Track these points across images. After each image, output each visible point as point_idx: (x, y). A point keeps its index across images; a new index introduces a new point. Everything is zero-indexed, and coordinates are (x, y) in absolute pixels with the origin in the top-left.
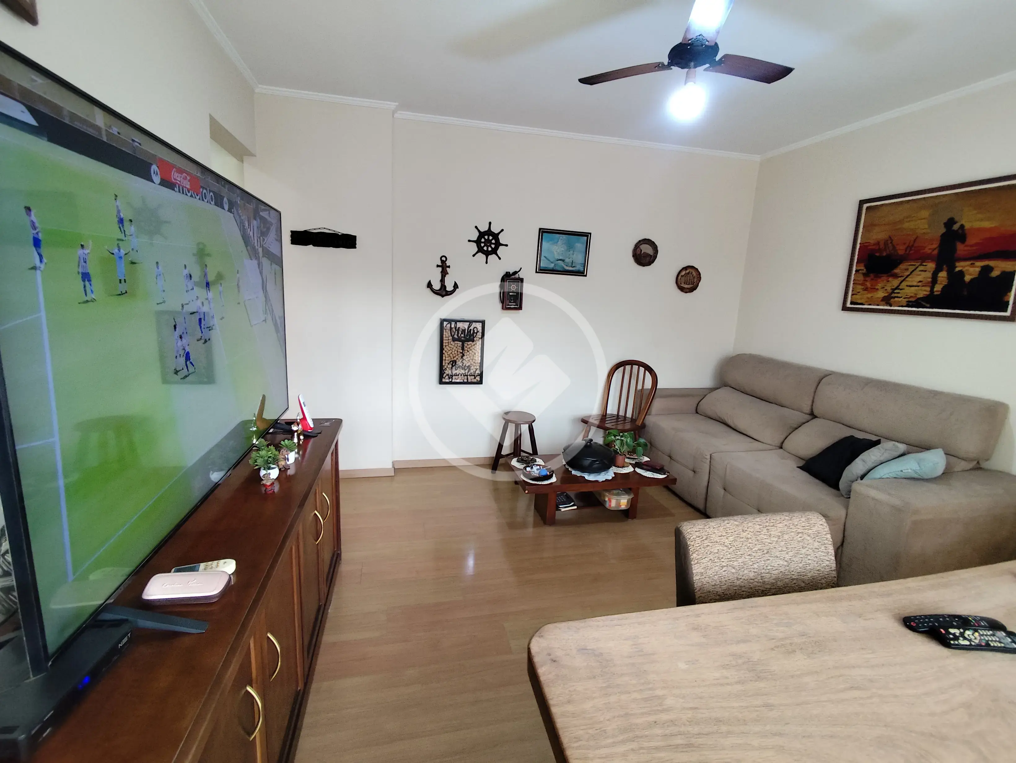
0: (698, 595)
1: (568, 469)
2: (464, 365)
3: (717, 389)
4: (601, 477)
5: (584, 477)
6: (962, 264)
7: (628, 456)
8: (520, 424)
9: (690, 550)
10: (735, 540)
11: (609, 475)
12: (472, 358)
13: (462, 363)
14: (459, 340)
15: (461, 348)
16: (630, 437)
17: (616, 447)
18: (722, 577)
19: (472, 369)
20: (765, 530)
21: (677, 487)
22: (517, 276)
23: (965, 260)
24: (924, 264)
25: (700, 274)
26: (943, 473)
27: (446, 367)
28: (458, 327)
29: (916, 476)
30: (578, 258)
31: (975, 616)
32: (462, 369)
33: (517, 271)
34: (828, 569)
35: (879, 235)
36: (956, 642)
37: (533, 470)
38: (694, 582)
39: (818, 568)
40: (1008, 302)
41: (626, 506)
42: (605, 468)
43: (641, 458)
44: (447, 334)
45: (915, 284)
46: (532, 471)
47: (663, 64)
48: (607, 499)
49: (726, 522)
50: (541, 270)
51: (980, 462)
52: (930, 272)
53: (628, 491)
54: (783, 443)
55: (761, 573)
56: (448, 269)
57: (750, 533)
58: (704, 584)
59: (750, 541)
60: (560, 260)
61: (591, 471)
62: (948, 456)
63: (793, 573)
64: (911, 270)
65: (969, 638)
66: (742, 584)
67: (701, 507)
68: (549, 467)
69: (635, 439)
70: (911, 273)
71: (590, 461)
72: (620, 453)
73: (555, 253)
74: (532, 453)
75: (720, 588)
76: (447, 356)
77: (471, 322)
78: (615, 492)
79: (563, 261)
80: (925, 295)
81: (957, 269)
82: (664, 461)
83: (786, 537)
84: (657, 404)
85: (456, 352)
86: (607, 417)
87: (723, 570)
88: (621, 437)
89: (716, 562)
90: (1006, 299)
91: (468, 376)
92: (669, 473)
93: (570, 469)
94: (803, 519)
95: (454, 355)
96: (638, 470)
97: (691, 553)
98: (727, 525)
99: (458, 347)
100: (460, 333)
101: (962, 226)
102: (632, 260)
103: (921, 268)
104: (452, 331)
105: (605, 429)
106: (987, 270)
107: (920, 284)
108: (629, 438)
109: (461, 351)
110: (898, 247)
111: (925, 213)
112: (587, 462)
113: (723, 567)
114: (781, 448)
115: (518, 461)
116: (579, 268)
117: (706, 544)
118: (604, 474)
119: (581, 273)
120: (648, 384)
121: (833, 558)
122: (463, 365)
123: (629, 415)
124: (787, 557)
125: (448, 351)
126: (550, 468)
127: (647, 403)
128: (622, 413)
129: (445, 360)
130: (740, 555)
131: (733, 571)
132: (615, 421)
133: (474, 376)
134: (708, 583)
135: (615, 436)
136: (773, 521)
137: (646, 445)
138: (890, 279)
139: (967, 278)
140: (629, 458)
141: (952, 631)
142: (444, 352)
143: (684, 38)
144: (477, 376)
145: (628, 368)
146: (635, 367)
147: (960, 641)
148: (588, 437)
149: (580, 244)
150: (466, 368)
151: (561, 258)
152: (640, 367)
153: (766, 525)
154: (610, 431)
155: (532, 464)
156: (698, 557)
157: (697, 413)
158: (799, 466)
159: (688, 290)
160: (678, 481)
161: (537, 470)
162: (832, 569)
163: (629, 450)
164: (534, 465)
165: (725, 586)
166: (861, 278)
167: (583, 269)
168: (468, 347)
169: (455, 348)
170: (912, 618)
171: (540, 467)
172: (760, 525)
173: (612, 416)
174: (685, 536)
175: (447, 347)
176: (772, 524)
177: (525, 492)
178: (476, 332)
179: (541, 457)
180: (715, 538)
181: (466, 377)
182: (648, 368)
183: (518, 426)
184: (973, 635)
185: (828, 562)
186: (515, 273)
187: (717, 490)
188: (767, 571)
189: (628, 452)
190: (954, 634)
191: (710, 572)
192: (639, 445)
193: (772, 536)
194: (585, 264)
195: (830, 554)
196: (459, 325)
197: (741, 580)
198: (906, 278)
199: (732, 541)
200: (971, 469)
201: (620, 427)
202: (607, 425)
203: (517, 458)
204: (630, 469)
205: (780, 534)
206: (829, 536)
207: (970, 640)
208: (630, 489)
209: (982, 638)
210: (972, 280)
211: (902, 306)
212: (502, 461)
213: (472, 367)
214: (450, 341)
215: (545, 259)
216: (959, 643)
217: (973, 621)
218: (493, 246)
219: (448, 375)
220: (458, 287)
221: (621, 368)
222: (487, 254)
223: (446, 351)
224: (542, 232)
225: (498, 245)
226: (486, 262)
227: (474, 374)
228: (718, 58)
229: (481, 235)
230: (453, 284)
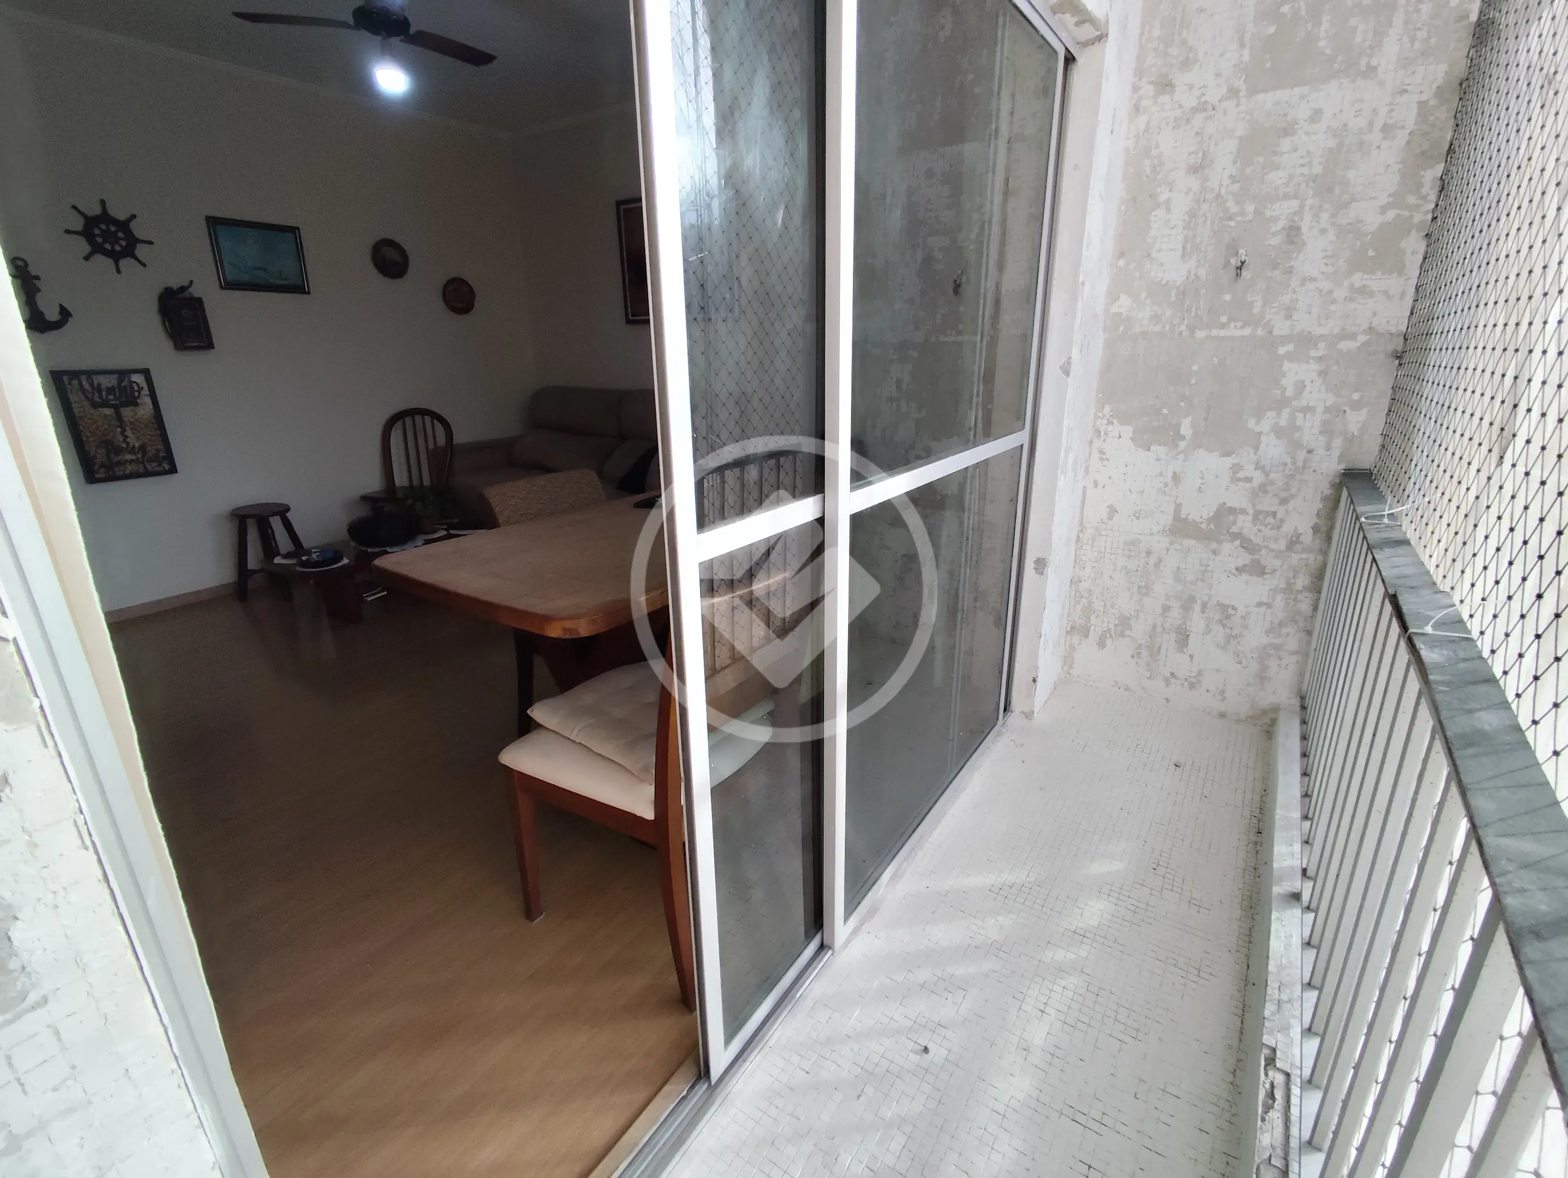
1: (361, 549)
2: (131, 445)
3: (530, 432)
4: (409, 546)
8: (266, 521)
11: (417, 543)
12: (142, 433)
13: (126, 442)
14: (105, 404)
15: (115, 418)
17: (420, 512)
19: (150, 451)
22: (188, 294)
25: (472, 289)
27: (93, 453)
28: (96, 383)
30: (289, 265)
32: (130, 453)
33: (186, 285)
42: (410, 536)
44: (75, 397)
47: (348, 24)
50: (229, 285)
56: (36, 282)
60: (260, 269)
68: (334, 548)
72: (425, 517)
73: (247, 258)
76: (89, 434)
77: (122, 373)
79: (264, 270)
84: (459, 463)
85: (107, 426)
86: (396, 490)
91: (147, 464)
93: (364, 548)
95: (106, 432)
99: (110, 418)
100: (104, 394)
102: (374, 270)
104: (86, 391)
109: (117, 423)
116: (294, 281)
119: (299, 288)
120: (441, 440)
122: (128, 446)
123: (427, 481)
125: (87, 425)
127: (446, 463)
128: (416, 482)
129: (88, 442)
133: (158, 462)
142: (81, 428)
144: (162, 461)
145: (408, 421)
146: (418, 418)
149: (285, 244)
150: (136, 450)
151: (258, 266)
152: (425, 417)
157: (511, 464)
159: (462, 312)
164: (312, 552)
166: (634, 288)
167: (301, 283)
168: (130, 415)
169: (101, 420)
173: (403, 488)
175: (85, 419)
178: (136, 389)
181: (141, 466)
182: (436, 417)
183: (264, 523)
186: (183, 289)
194: (302, 273)
196: (97, 379)
204: (443, 533)
212: (251, 581)
213: (149, 448)
214: (86, 408)
215: (230, 267)
218: (124, 243)
219: (103, 465)
220: (70, 315)
221: (399, 424)
222: (116, 257)
223: (84, 427)
224: (213, 222)
225: (133, 241)
226: (119, 271)
227: (155, 459)
228: (412, 31)
229: (91, 222)
230: (58, 309)
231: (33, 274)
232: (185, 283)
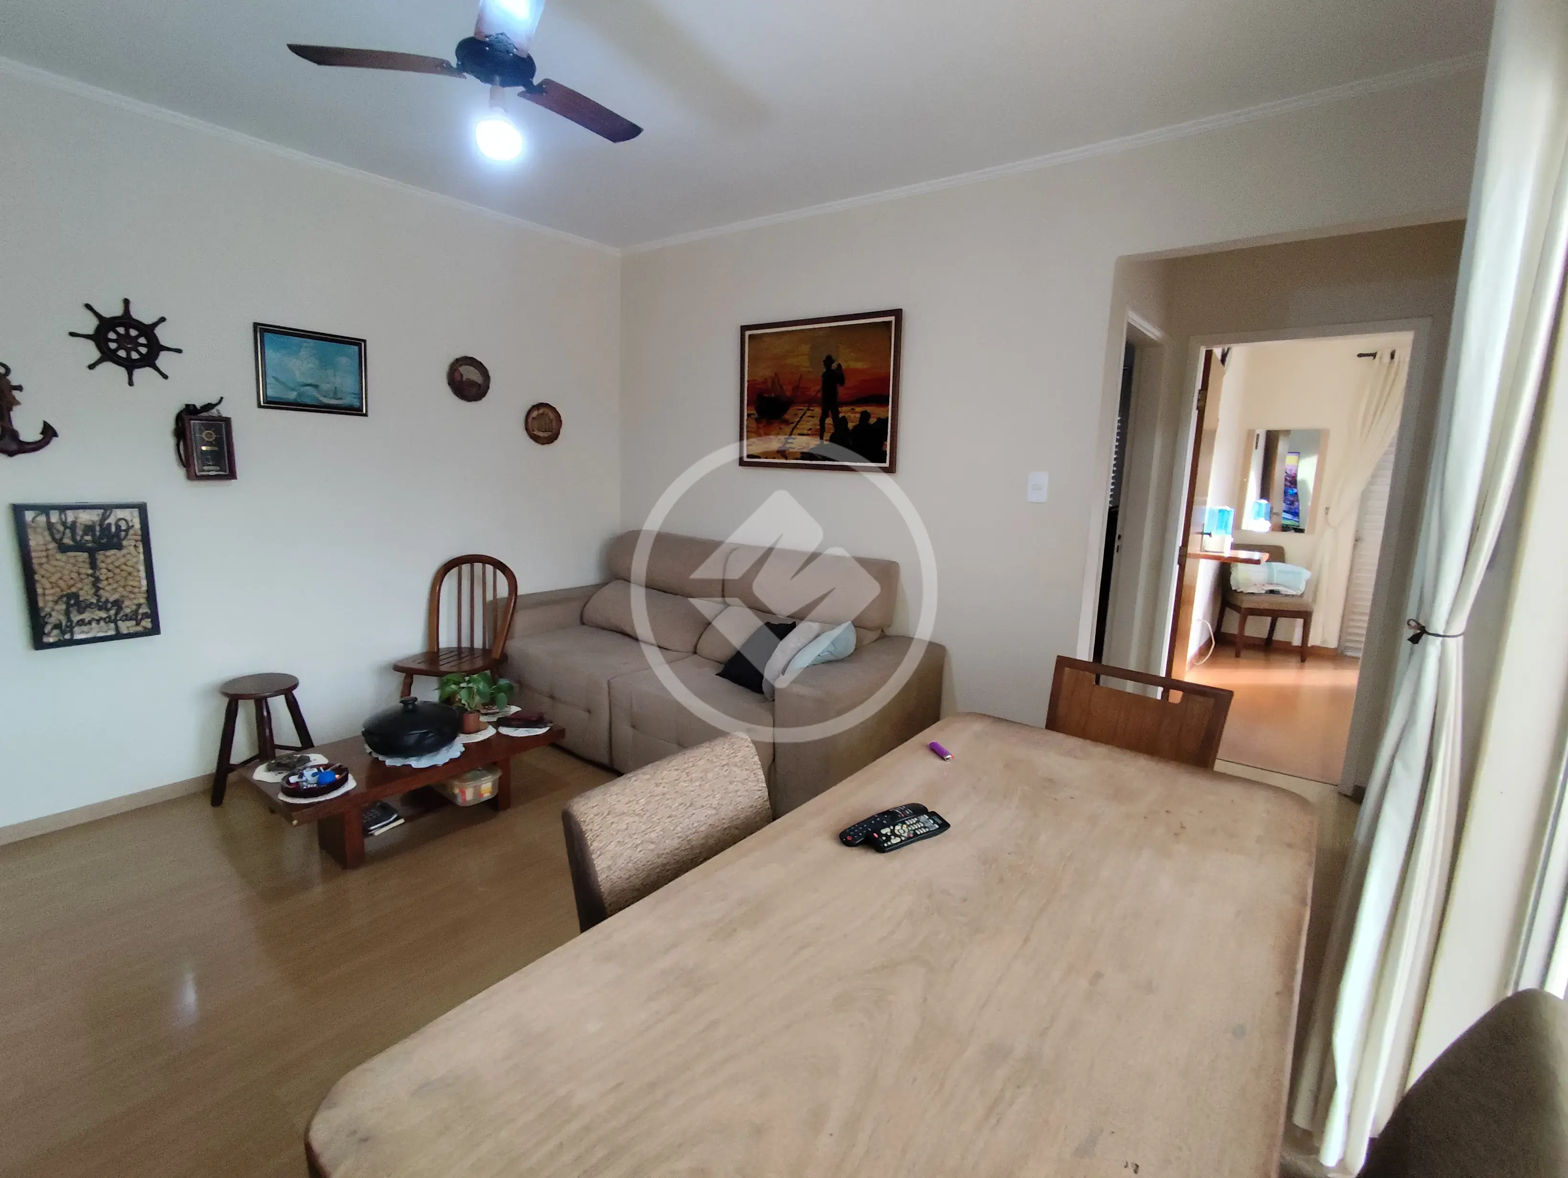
0: (608, 899)
1: (378, 758)
2: (103, 600)
3: (607, 584)
4: (442, 757)
5: (411, 765)
6: (844, 409)
7: (483, 711)
8: (265, 698)
9: (588, 838)
10: (648, 803)
11: (455, 750)
12: (122, 583)
13: (97, 596)
14: (79, 547)
15: (88, 566)
16: (483, 680)
17: (463, 702)
18: (639, 862)
19: (127, 607)
20: (684, 775)
21: (569, 741)
22: (214, 413)
23: (847, 404)
24: (811, 408)
25: (559, 416)
26: (855, 649)
27: (48, 610)
28: (69, 520)
29: (832, 658)
30: (347, 383)
31: (901, 807)
32: (99, 610)
33: (214, 402)
34: (761, 801)
35: (765, 372)
36: (889, 843)
37: (304, 779)
38: (600, 883)
39: (750, 804)
40: (886, 451)
41: (492, 793)
42: (447, 740)
43: (506, 709)
44: (37, 541)
45: (805, 432)
46: (303, 782)
47: (449, 64)
48: (457, 791)
49: (633, 779)
50: (270, 403)
51: (885, 630)
52: (817, 417)
53: (490, 767)
54: (696, 647)
55: (687, 836)
56: (16, 393)
57: (666, 785)
58: (614, 882)
59: (667, 796)
61: (420, 750)
62: (858, 629)
63: (724, 821)
64: (800, 415)
65: (899, 834)
66: (665, 861)
67: (605, 760)
68: (338, 765)
69: (493, 681)
70: (802, 417)
71: (418, 734)
72: (469, 710)
73: (297, 373)
74: (299, 745)
75: (638, 878)
76: (48, 585)
77: (107, 508)
78: (469, 775)
79: (316, 387)
80: (816, 445)
81: (841, 415)
82: (545, 706)
83: (710, 775)
84: (522, 621)
85: (74, 575)
86: (441, 654)
87: (638, 850)
88: (468, 684)
89: (626, 843)
90: (884, 449)
91: (120, 623)
92: (551, 723)
93: (381, 758)
94: (726, 746)
95: (72, 582)
96: (504, 730)
97: (589, 843)
98: (636, 783)
99: (81, 565)
100: (79, 534)
101: (839, 366)
102: (447, 390)
103: (809, 413)
104: (55, 531)
105: (439, 674)
106: (865, 416)
107: (809, 432)
108: (482, 683)
109: (90, 572)
110: (785, 387)
111: (805, 348)
112: (413, 737)
113: (637, 846)
114: (695, 653)
115: (269, 769)
116: (349, 400)
117: (610, 822)
118: (446, 751)
119: (356, 411)
120: (503, 590)
121: (764, 785)
122: (98, 601)
123: (478, 644)
124: (715, 803)
125: (47, 575)
126: (340, 766)
127: (505, 619)
128: (465, 644)
129: (44, 595)
130: (658, 821)
131: (652, 846)
132: (455, 658)
133: (136, 619)
134: (620, 877)
135: (457, 683)
136: (691, 760)
137: (511, 688)
138: (783, 426)
139: (851, 425)
140: (486, 714)
141: (884, 831)
142: (37, 577)
143: (478, 31)
144: (142, 619)
145: (466, 568)
146: (478, 566)
147: (892, 841)
148: (409, 694)
149: (346, 358)
150: (109, 605)
151: (309, 381)
152: (486, 565)
153: (685, 768)
154: (449, 677)
155: (301, 768)
156: (601, 845)
157: (583, 623)
158: (718, 672)
159: (545, 441)
160: (567, 732)
161: (314, 775)
162: (765, 800)
163: (484, 701)
164: (305, 769)
165: (643, 873)
166: (754, 425)
167: (359, 404)
168: (109, 561)
169: (69, 566)
170: (847, 831)
171: (318, 769)
172: (677, 770)
173: (449, 650)
174: (578, 819)
175: (46, 566)
176: (691, 764)
177: (292, 824)
178: (124, 527)
179: (322, 750)
180: (621, 807)
181: (112, 625)
182: (499, 565)
183: (261, 703)
184: (902, 828)
185: (760, 792)
186: (209, 407)
187: (624, 730)
188: (694, 830)
189: (484, 705)
190: (886, 835)
191: (620, 862)
192: (500, 690)
193: (694, 779)
194: (361, 392)
195: (760, 780)
196: (70, 516)
197: (664, 856)
198: (797, 424)
199: (645, 805)
200: (877, 640)
201: (466, 667)
202: (443, 668)
203: (267, 764)
204: (490, 732)
205: (702, 775)
206: (756, 758)
207: (900, 836)
208: (495, 763)
209: (910, 829)
210: (855, 427)
211: (797, 459)
212: (232, 777)
213: (127, 603)
214: (50, 552)
215: (273, 381)
216: (891, 843)
217: (900, 813)
218: (144, 350)
219: (58, 626)
220: (55, 434)
221: (455, 571)
222: (130, 366)
223: (43, 577)
224: (261, 330)
225: (156, 348)
226: (131, 383)
227: (134, 617)
228: (536, 81)
229: (106, 324)
230: (40, 427)
231: (14, 383)
232: (214, 401)
